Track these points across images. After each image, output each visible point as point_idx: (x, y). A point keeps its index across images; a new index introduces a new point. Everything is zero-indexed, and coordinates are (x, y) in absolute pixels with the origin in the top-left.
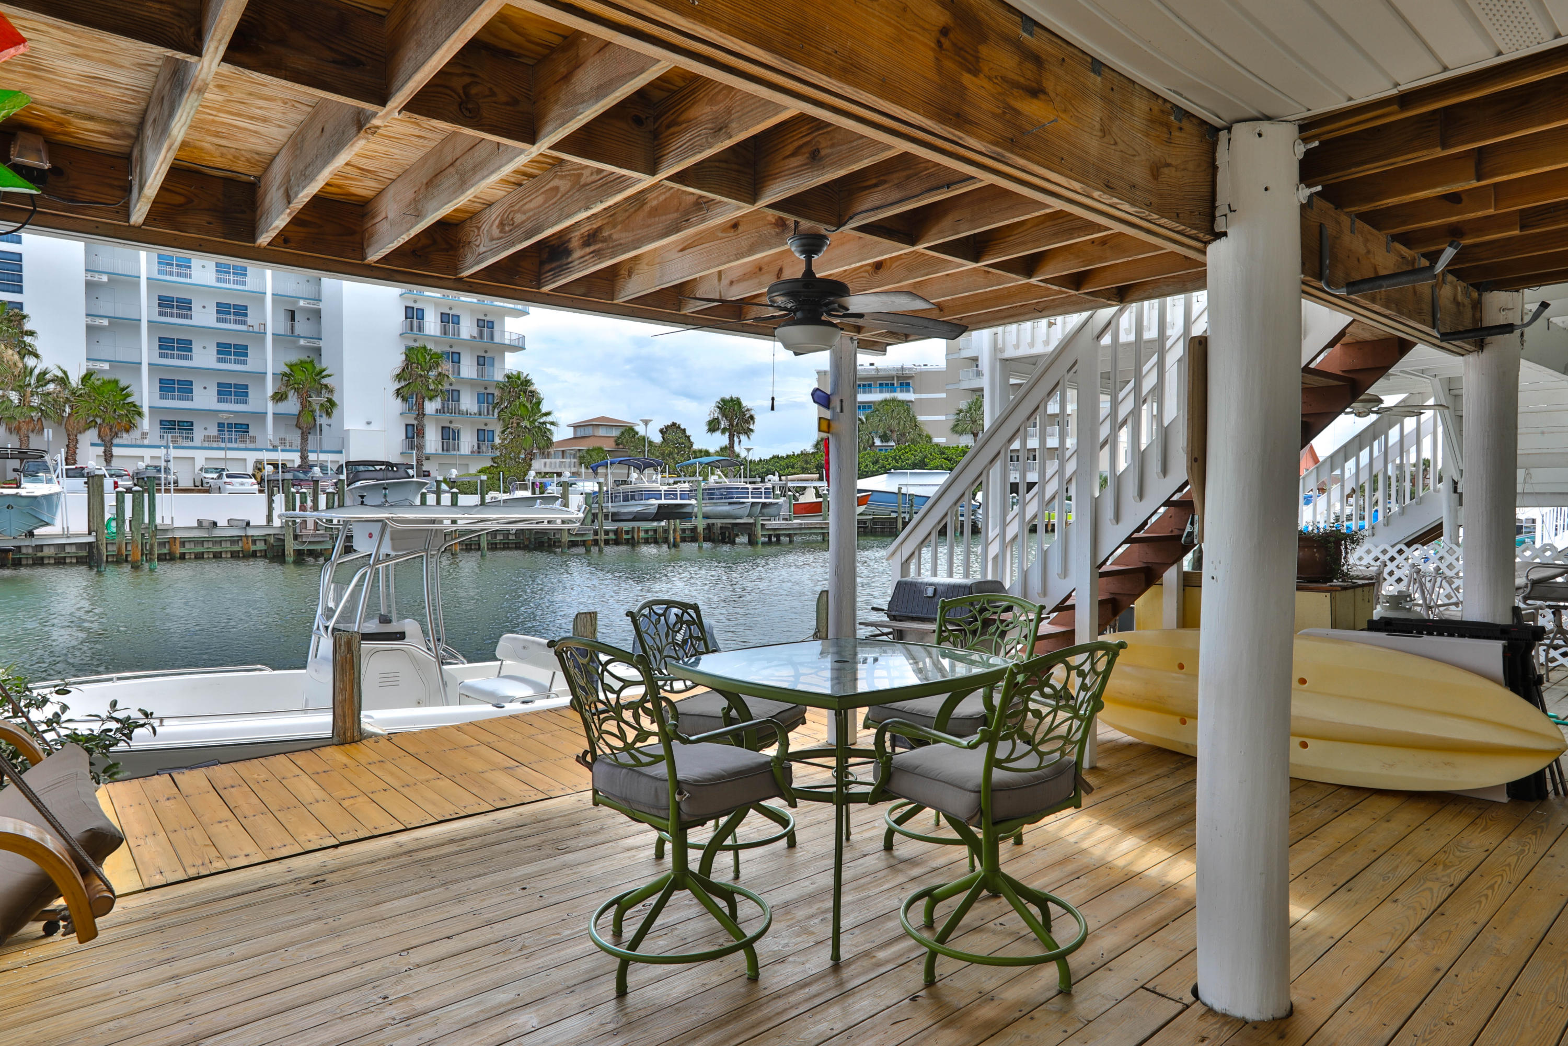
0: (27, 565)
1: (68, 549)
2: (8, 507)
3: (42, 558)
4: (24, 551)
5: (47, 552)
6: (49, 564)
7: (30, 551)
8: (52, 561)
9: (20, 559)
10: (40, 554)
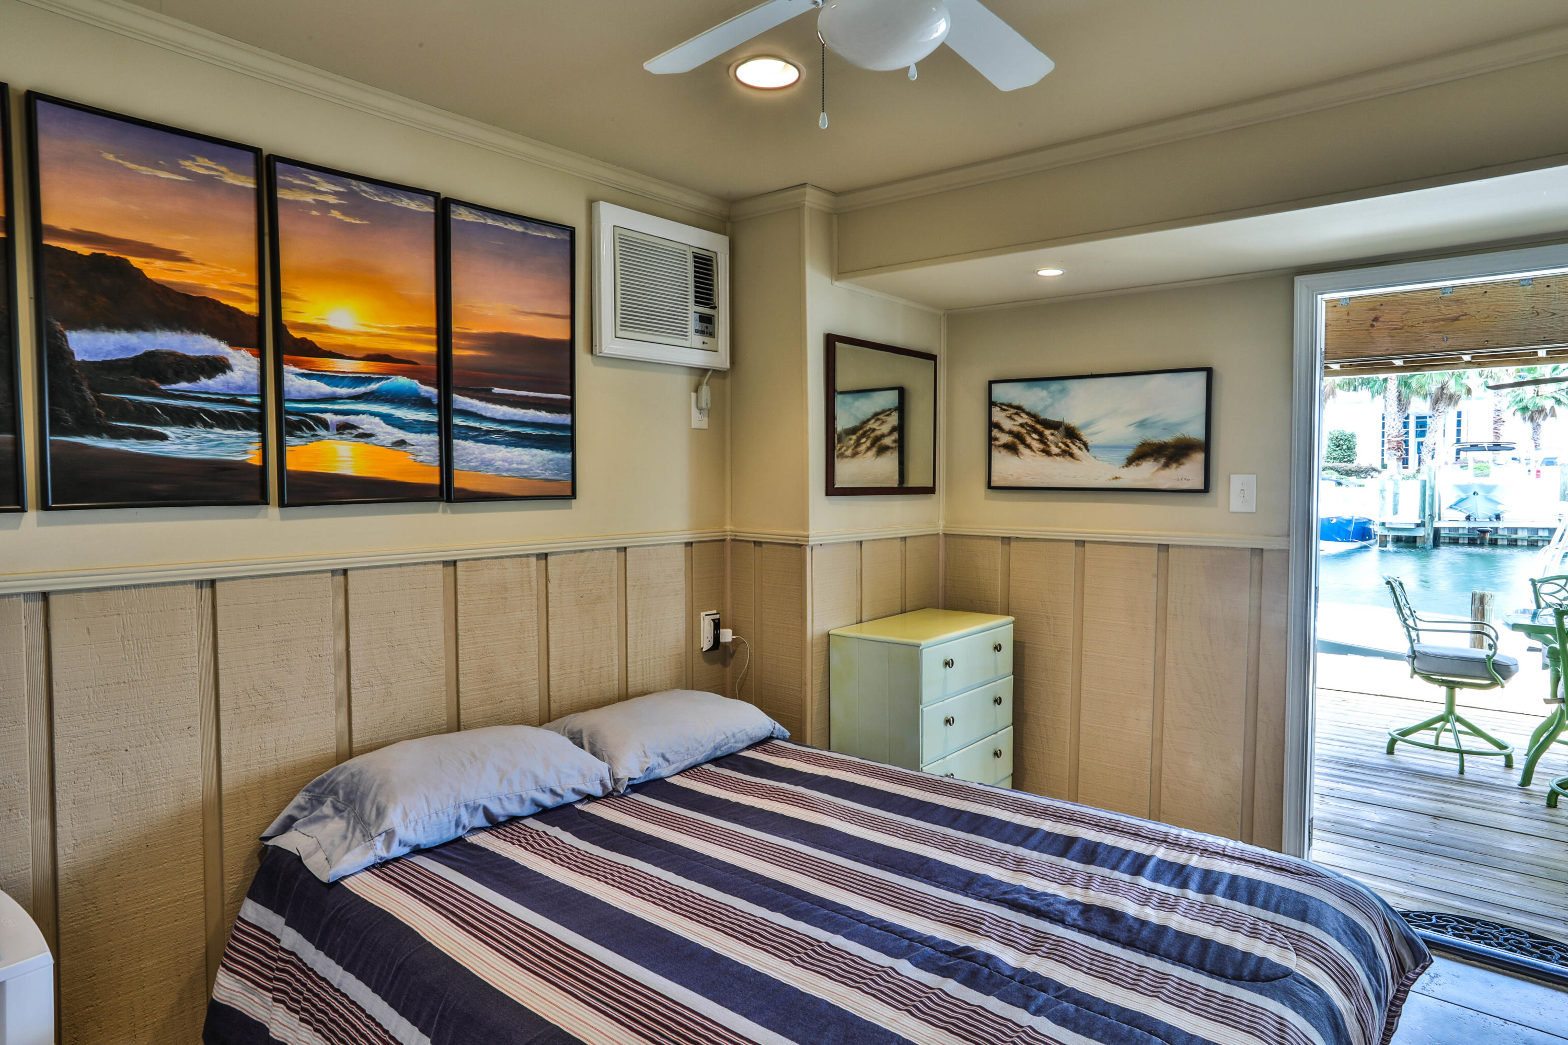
0: (1503, 546)
1: (1541, 533)
2: (1474, 494)
3: (1516, 540)
4: (1500, 532)
5: (1521, 534)
6: (1522, 546)
7: (1506, 533)
8: (1526, 543)
9: (1496, 540)
10: (1514, 536)
